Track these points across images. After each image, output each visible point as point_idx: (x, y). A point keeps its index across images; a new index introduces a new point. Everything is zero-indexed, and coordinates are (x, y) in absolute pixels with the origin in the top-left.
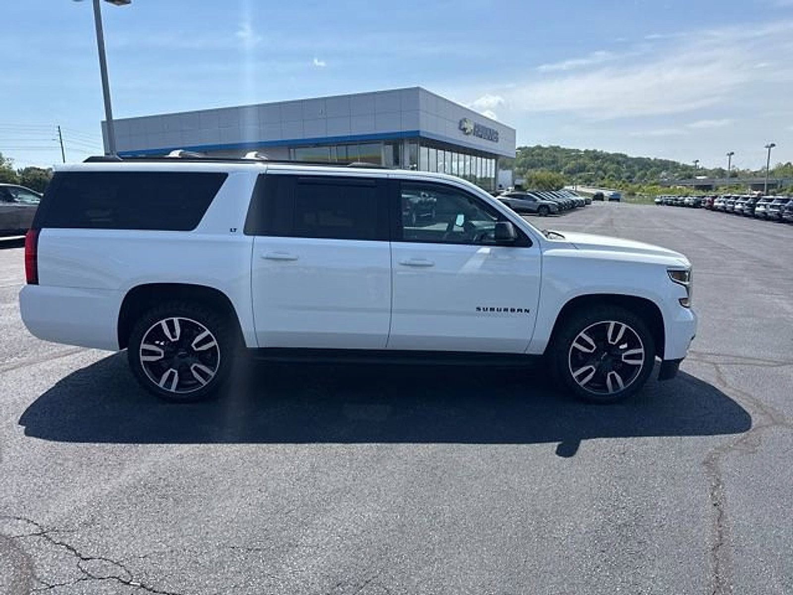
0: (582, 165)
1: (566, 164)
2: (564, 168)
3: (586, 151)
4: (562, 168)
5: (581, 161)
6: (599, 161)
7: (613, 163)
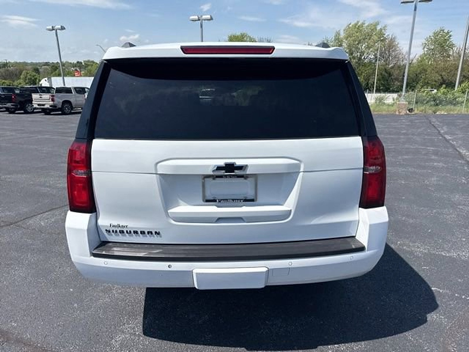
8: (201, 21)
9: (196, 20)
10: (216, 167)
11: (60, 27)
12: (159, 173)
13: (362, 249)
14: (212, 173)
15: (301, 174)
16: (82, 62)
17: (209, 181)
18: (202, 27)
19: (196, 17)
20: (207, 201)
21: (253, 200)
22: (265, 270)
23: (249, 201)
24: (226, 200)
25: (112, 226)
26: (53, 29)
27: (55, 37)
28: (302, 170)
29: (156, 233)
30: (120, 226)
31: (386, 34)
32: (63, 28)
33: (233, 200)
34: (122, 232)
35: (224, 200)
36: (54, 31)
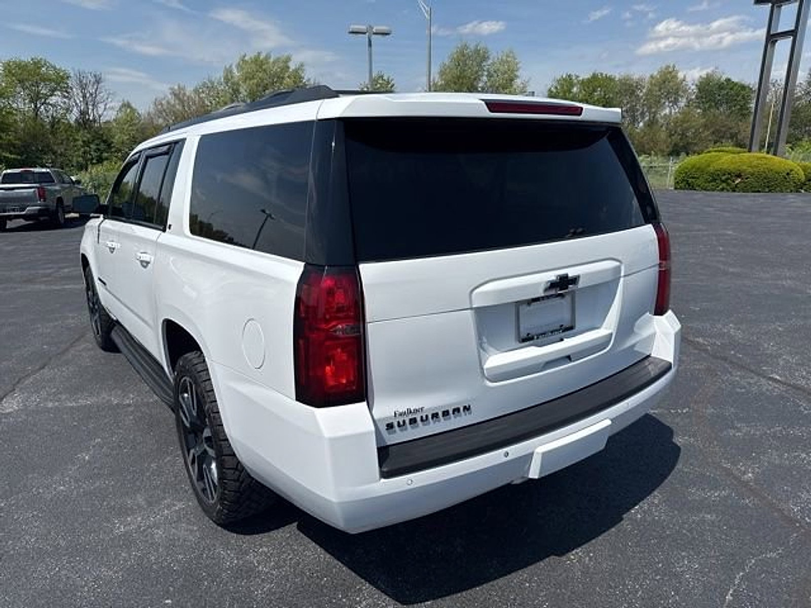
10: (549, 283)
12: (474, 306)
13: (669, 368)
14: (543, 295)
15: (622, 280)
17: (524, 309)
20: (524, 340)
21: (571, 328)
22: (608, 422)
23: (568, 329)
24: (544, 334)
25: (397, 415)
28: (622, 274)
29: (465, 408)
30: (411, 412)
31: (306, 78)
33: (552, 332)
34: (413, 421)
35: (542, 334)
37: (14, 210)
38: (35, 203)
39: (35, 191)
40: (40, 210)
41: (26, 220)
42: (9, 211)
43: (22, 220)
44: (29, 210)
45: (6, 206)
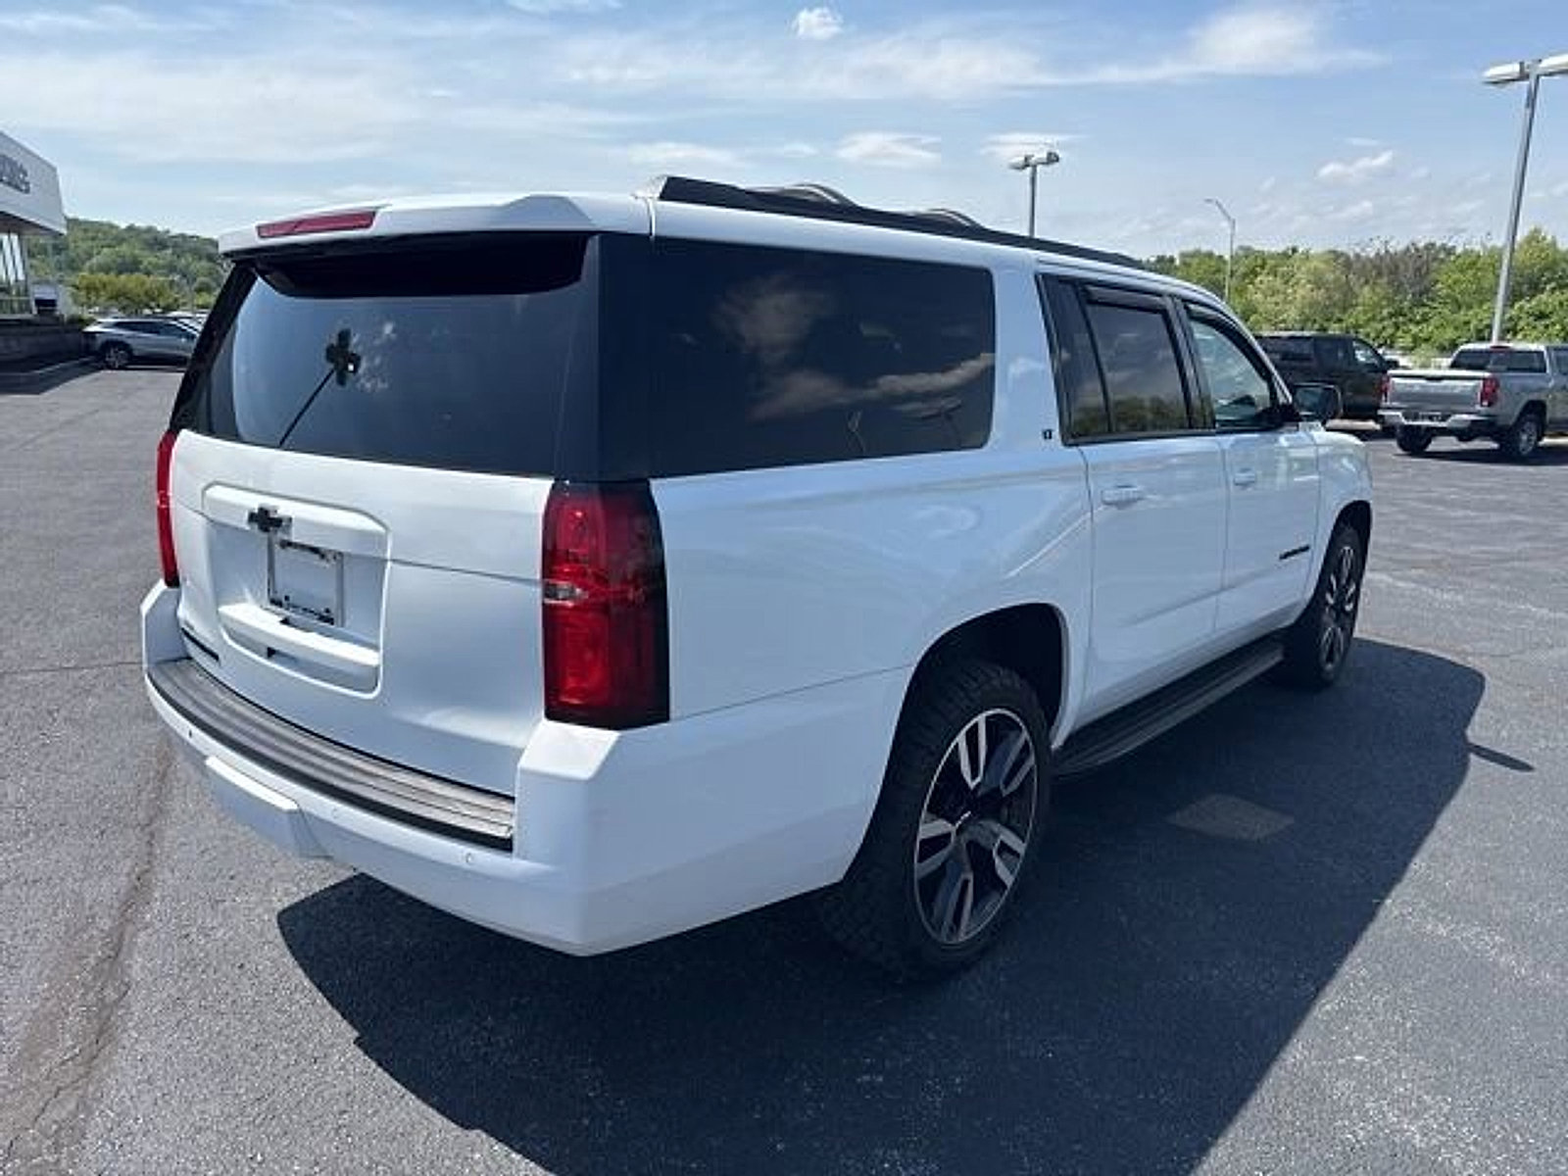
0: (128, 260)
1: (90, 256)
2: (88, 264)
3: (131, 228)
4: (83, 263)
5: (124, 248)
6: (169, 251)
7: (200, 259)
8: (1532, 80)
9: (1513, 80)
11: (1044, 155)
16: (1176, 256)
18: (1531, 102)
19: (1513, 69)
21: (331, 621)
26: (1027, 166)
27: (1028, 187)
32: (1052, 159)
33: (305, 610)
36: (1029, 170)
37: (1431, 418)
38: (1471, 409)
39: (1476, 387)
40: (1474, 422)
41: (1461, 439)
42: (1423, 418)
43: (1453, 439)
44: (1455, 421)
45: (1419, 408)
